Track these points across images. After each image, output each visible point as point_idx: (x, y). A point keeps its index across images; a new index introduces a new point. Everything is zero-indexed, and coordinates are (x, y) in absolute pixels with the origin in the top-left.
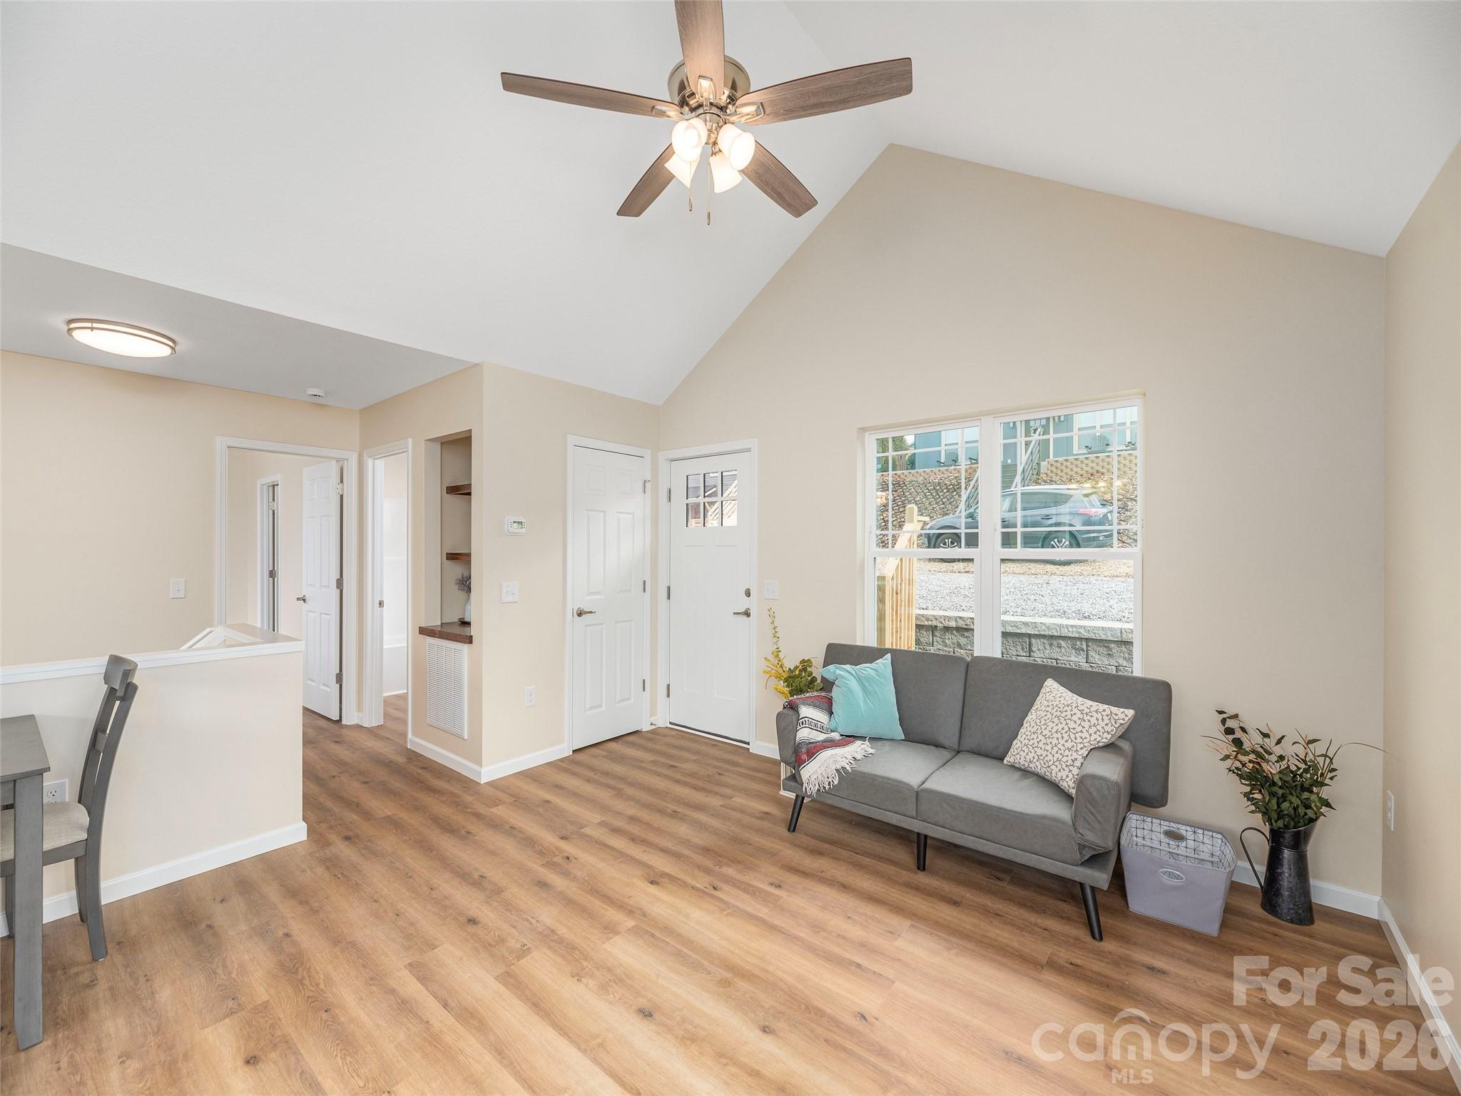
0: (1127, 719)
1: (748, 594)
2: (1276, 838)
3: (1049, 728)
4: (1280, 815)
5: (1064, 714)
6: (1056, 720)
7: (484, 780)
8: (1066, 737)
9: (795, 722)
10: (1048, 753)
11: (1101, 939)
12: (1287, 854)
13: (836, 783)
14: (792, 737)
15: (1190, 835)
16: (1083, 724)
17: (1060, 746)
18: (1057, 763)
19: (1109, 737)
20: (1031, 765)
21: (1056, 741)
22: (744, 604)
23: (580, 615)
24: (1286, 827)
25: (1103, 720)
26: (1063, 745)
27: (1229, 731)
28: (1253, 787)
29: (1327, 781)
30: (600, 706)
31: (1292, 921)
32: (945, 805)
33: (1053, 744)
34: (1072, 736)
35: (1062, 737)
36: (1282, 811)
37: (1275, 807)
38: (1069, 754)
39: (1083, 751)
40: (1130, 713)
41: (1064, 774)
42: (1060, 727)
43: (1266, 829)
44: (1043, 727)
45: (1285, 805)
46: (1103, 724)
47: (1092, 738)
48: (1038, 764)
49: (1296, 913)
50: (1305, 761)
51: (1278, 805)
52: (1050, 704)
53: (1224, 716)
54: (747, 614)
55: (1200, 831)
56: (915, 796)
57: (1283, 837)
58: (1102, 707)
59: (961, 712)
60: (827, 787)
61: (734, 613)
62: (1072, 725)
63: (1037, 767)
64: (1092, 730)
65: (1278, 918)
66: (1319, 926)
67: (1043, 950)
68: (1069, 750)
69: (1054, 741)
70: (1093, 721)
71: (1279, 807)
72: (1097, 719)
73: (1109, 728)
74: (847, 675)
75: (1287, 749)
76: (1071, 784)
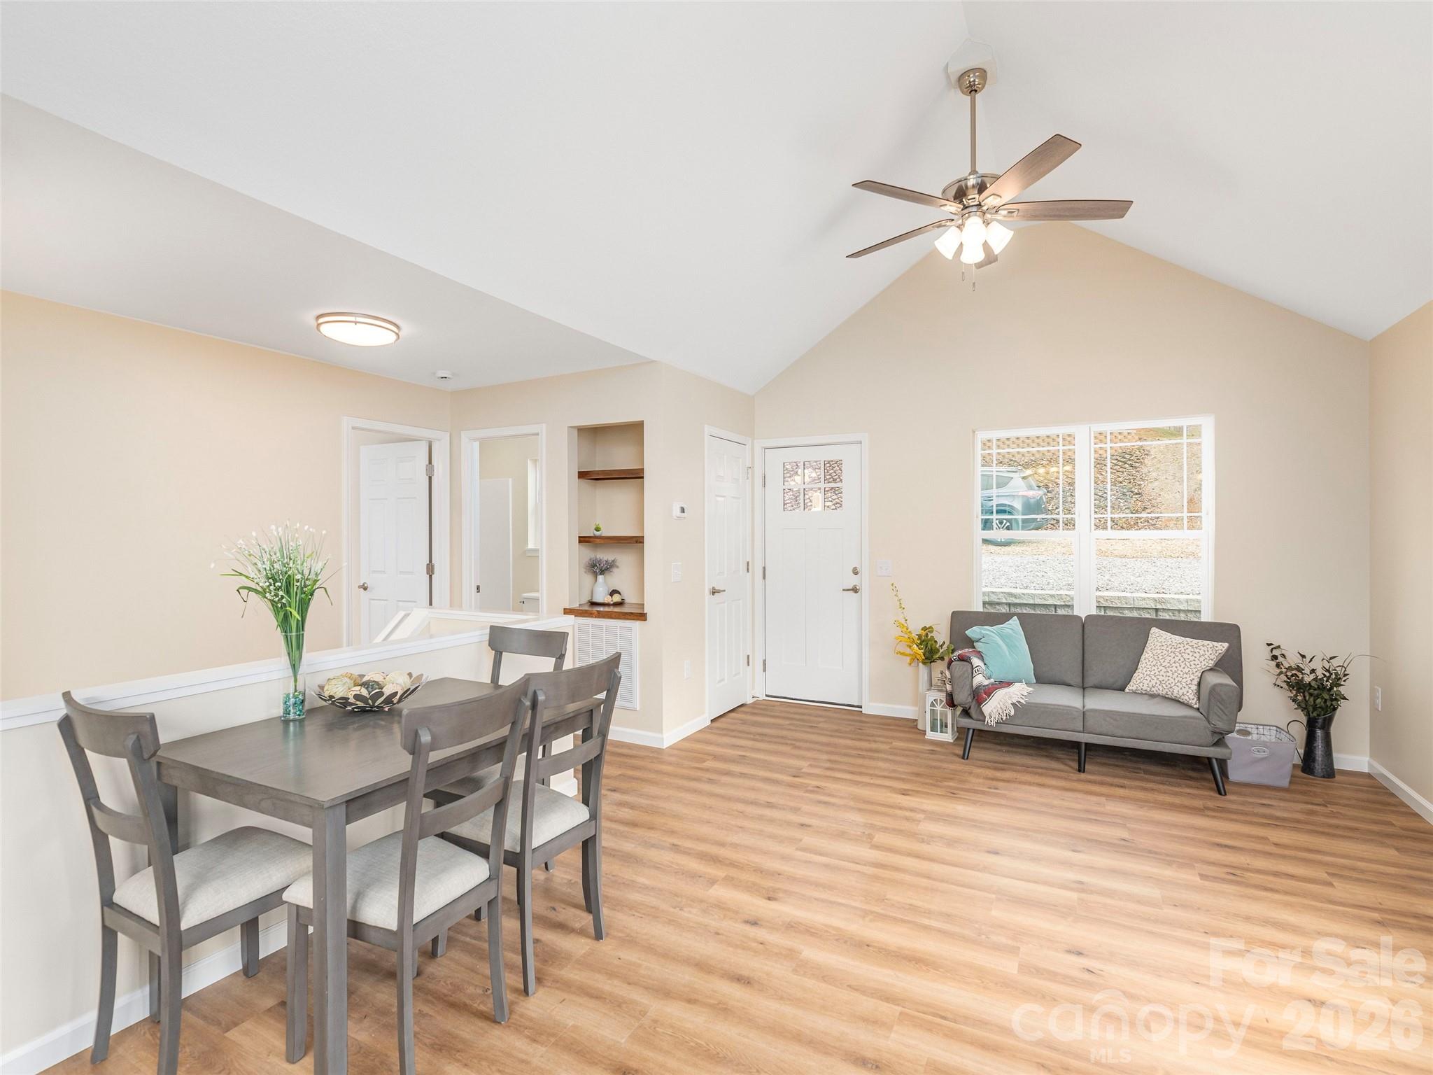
0: (1224, 649)
1: (855, 572)
2: (1311, 726)
3: (1167, 661)
4: (1315, 707)
5: (1178, 650)
6: (1173, 655)
7: (666, 745)
8: (1183, 665)
9: (970, 671)
10: (1170, 678)
11: (1225, 794)
12: (1319, 733)
13: (1012, 713)
14: (968, 683)
15: (1254, 731)
16: (1195, 655)
17: (1179, 672)
18: (1179, 684)
19: (1213, 662)
20: (1153, 689)
21: (1176, 669)
22: (852, 581)
23: (713, 593)
24: (1318, 715)
25: (1208, 651)
26: (1182, 671)
27: (1275, 658)
28: (1298, 691)
29: (1343, 683)
30: (723, 680)
31: (1324, 777)
32: (1108, 719)
33: (1173, 671)
34: (1188, 664)
35: (1180, 666)
36: (1316, 705)
37: (1313, 703)
38: (1188, 676)
39: (1197, 674)
40: (1226, 645)
41: (1184, 691)
42: (1177, 659)
43: (1304, 719)
44: (1162, 661)
45: (1319, 701)
46: (1208, 654)
47: (1203, 664)
48: (1160, 687)
49: (1327, 771)
50: (1328, 671)
51: (1315, 701)
52: (1163, 644)
53: (1272, 646)
54: (855, 590)
55: (1262, 727)
56: (1082, 715)
57: (1317, 722)
58: (1206, 643)
59: (1081, 659)
60: (1004, 718)
61: (844, 590)
62: (1186, 656)
63: (1161, 690)
64: (1202, 659)
65: (1315, 776)
66: (1338, 778)
67: (1198, 803)
68: (1186, 674)
69: (1174, 669)
70: (1202, 652)
71: (1314, 703)
72: (1204, 651)
73: (1212, 657)
74: (992, 634)
75: (1317, 665)
76: (1191, 697)
